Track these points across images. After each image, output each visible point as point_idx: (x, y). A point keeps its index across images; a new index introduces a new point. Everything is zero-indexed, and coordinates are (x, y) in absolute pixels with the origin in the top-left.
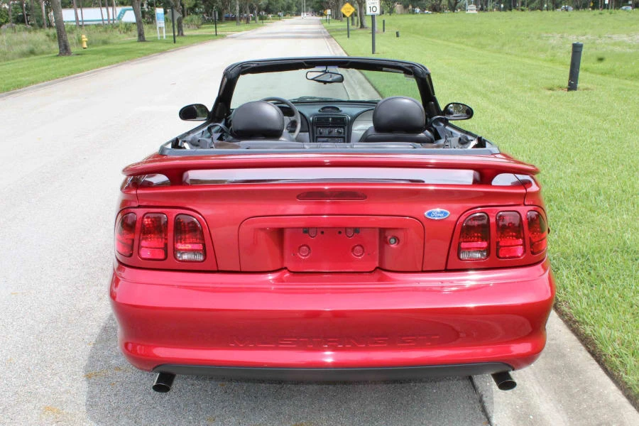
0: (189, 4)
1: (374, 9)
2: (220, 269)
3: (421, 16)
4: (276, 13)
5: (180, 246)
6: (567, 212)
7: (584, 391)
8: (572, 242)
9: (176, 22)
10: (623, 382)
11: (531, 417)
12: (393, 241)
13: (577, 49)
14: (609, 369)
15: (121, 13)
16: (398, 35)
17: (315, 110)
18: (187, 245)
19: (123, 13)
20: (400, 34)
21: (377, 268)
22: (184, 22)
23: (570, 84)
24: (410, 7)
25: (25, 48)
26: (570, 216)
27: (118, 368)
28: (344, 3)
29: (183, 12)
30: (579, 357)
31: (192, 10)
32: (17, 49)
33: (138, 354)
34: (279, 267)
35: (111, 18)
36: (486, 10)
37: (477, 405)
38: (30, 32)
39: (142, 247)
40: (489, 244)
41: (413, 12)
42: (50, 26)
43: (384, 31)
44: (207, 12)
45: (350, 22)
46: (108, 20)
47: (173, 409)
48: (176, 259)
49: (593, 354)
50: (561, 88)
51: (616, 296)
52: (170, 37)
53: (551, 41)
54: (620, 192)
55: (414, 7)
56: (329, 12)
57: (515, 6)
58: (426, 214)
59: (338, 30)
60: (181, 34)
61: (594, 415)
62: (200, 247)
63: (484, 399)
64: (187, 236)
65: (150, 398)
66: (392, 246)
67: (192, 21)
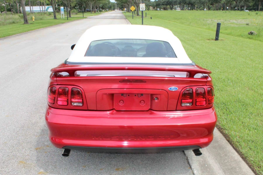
0: (73, 5)
1: (143, 8)
2: (89, 109)
3: (160, 11)
4: (106, 9)
5: (73, 100)
6: (217, 86)
7: (226, 155)
8: (219, 98)
9: (68, 12)
10: (240, 152)
11: (206, 165)
12: (156, 99)
13: (219, 25)
14: (235, 147)
15: (47, 8)
16: (151, 18)
17: (123, 47)
18: (76, 100)
19: (48, 8)
20: (152, 18)
21: (149, 109)
22: (71, 12)
23: (216, 38)
24: (156, 8)
25: (11, 21)
26: (218, 88)
27: (47, 146)
28: (131, 6)
29: (71, 8)
30: (223, 142)
31: (74, 7)
32: (8, 21)
33: (56, 142)
34: (112, 109)
35: (44, 10)
36: (184, 10)
37: (186, 161)
38: (13, 15)
39: (58, 100)
40: (193, 100)
41: (157, 10)
42: (20, 13)
43: (146, 16)
44: (80, 8)
45: (133, 13)
46: (43, 11)
47: (69, 162)
48: (72, 105)
49: (228, 141)
50: (212, 39)
51: (237, 119)
52: (66, 17)
53: (208, 22)
54: (236, 79)
55: (157, 8)
56: (125, 9)
57: (194, 8)
58: (169, 89)
59: (129, 16)
60: (70, 16)
61: (230, 165)
62: (81, 100)
63: (189, 159)
64: (76, 96)
65: (60, 158)
66: (156, 101)
67: (74, 12)
